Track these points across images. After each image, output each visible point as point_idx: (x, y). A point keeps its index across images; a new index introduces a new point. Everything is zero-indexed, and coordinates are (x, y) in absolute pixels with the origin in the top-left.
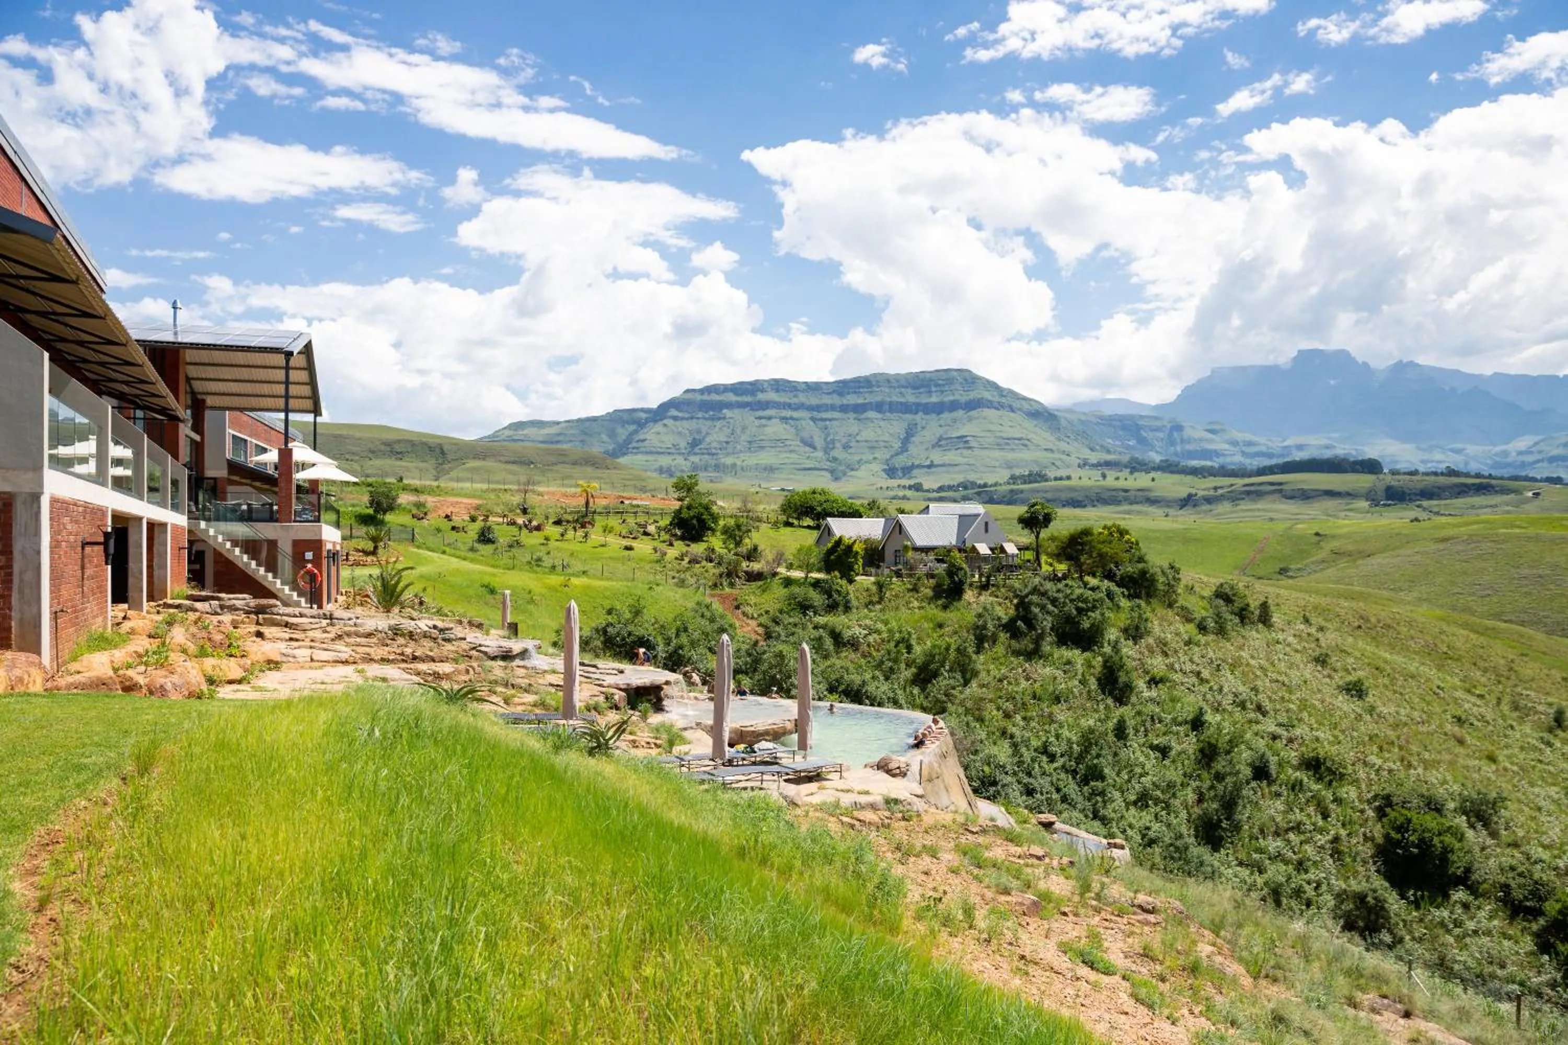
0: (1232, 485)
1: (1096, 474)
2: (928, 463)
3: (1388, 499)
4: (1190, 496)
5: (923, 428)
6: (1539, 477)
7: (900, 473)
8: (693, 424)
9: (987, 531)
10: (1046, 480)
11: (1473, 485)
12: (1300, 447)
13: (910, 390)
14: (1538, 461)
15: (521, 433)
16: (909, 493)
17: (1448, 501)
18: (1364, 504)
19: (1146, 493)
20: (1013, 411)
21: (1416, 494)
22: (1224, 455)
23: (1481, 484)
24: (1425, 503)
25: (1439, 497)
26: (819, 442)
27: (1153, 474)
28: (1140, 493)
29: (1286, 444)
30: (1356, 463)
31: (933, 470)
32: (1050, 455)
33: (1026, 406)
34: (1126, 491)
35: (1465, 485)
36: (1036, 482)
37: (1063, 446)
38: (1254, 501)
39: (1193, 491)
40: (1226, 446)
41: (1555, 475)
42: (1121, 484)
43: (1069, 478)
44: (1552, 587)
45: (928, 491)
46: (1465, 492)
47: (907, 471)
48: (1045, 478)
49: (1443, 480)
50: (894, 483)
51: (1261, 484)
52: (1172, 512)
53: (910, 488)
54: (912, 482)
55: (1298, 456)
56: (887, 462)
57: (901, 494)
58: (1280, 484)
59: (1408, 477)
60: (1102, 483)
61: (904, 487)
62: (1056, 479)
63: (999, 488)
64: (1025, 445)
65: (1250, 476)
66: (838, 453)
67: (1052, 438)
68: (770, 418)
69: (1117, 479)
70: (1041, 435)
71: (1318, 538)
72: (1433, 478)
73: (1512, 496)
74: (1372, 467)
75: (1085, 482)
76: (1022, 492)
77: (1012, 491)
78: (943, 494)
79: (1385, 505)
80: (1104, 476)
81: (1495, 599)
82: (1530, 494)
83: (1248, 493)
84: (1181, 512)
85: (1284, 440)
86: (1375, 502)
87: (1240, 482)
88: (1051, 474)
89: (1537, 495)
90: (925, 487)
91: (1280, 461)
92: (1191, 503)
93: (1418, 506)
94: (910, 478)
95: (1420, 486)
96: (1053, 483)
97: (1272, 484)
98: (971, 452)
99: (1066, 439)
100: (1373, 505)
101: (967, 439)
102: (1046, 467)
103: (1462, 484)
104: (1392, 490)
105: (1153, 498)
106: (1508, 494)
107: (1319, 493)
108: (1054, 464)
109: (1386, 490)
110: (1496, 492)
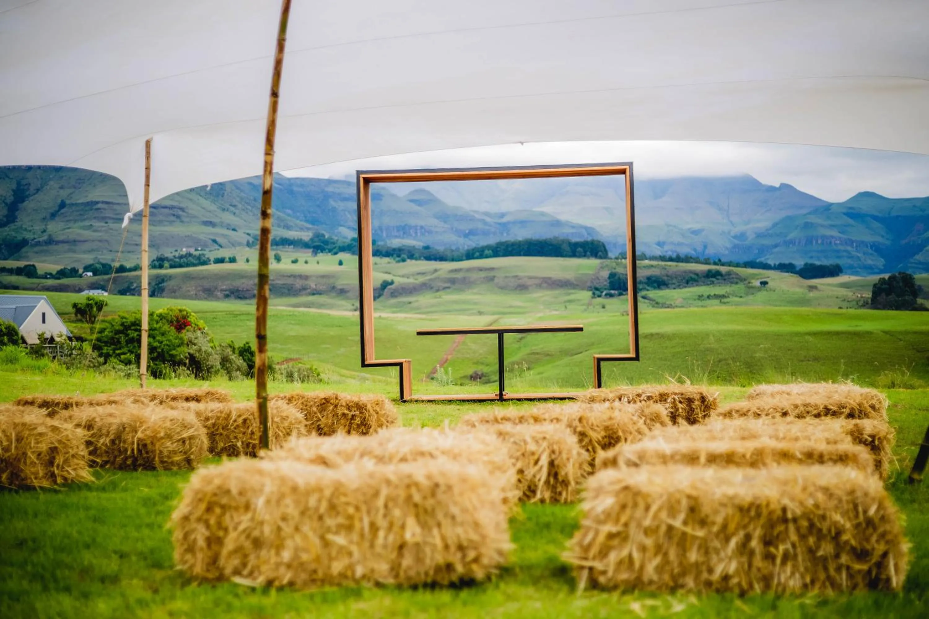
0: (436, 271)
2: (45, 237)
3: (609, 289)
4: (384, 284)
5: (38, 190)
6: (771, 262)
9: (44, 321)
10: (205, 263)
11: (704, 271)
14: (776, 246)
18: (587, 295)
19: (331, 281)
21: (643, 283)
22: (430, 232)
23: (710, 271)
27: (339, 256)
28: (323, 281)
30: (576, 245)
31: (53, 247)
32: (210, 229)
34: (306, 278)
35: (696, 273)
38: (461, 290)
39: (389, 278)
40: (435, 222)
41: (787, 262)
43: (233, 260)
45: (41, 277)
46: (694, 280)
48: (201, 261)
51: (469, 270)
53: (18, 271)
54: (21, 264)
58: (492, 269)
64: (178, 217)
65: (457, 260)
67: (213, 207)
69: (295, 262)
73: (739, 285)
74: (595, 249)
76: (171, 277)
77: (160, 277)
78: (65, 281)
79: (607, 296)
82: (759, 283)
83: (453, 281)
86: (596, 291)
87: (446, 266)
88: (211, 254)
90: (40, 272)
91: (492, 241)
92: (386, 293)
93: (644, 297)
94: (18, 258)
95: (647, 273)
96: (212, 267)
97: (481, 269)
98: (104, 224)
99: (232, 209)
100: (594, 296)
101: (100, 206)
102: (205, 246)
103: (691, 272)
104: (616, 278)
105: (340, 287)
106: (737, 283)
107: (537, 281)
108: (214, 241)
109: (609, 278)
110: (725, 280)
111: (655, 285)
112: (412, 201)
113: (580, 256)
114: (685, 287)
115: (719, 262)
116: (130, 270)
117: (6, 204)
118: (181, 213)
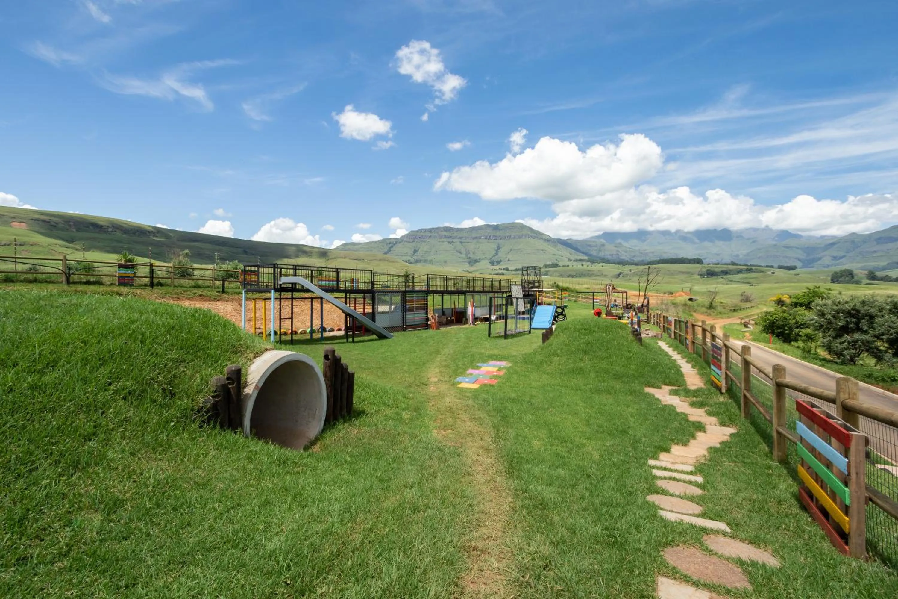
0: (637, 269)
2: (507, 260)
4: (620, 274)
7: (495, 264)
8: (414, 244)
11: (744, 269)
12: (653, 253)
13: (498, 231)
15: (347, 247)
17: (734, 276)
18: (697, 277)
20: (539, 239)
24: (725, 277)
25: (730, 274)
26: (464, 252)
29: (646, 251)
31: (509, 262)
33: (544, 237)
35: (741, 269)
37: (560, 253)
40: (623, 253)
42: (589, 268)
43: (568, 266)
46: (741, 272)
47: (499, 262)
48: (558, 266)
49: (731, 267)
50: (494, 267)
53: (504, 269)
56: (491, 259)
59: (715, 265)
62: (564, 266)
64: (546, 252)
65: (644, 265)
66: (471, 255)
68: (443, 242)
70: (551, 249)
72: (726, 266)
73: (762, 273)
74: (698, 261)
77: (546, 271)
80: (582, 265)
87: (640, 267)
88: (561, 264)
89: (772, 273)
93: (722, 278)
94: (502, 265)
95: (721, 269)
96: (562, 268)
100: (701, 277)
104: (710, 271)
107: (677, 272)
109: (707, 271)
111: (724, 273)
113: (692, 263)
114: (737, 274)
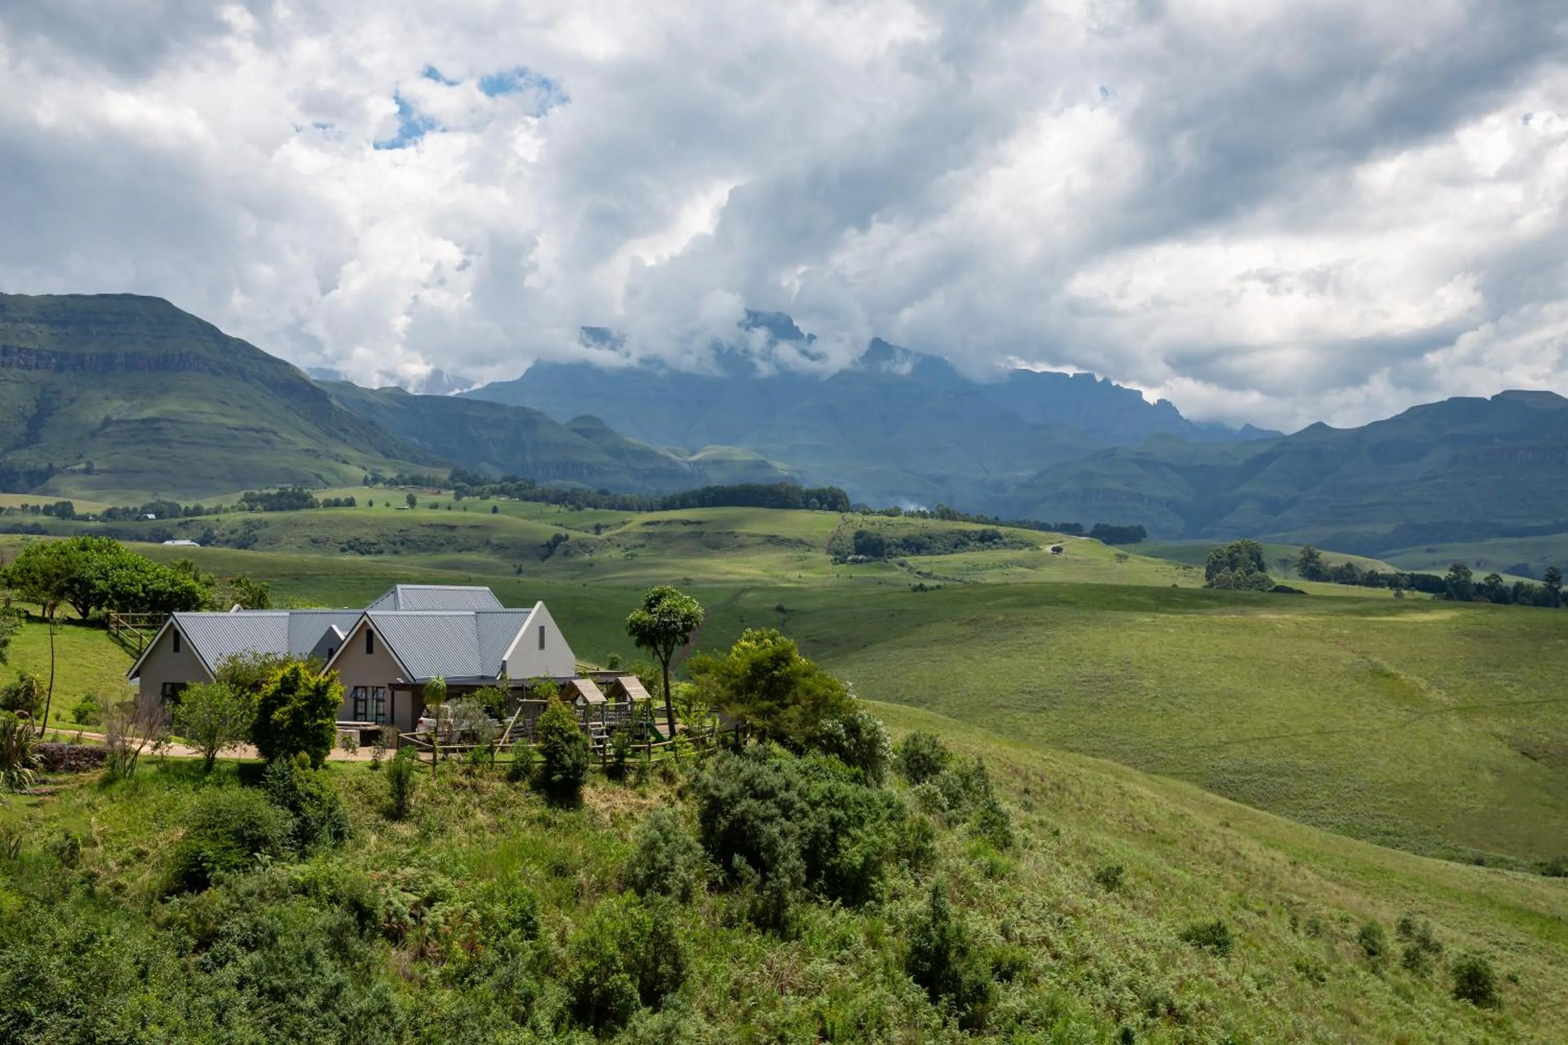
0: (624, 523)
1: (399, 497)
2: (83, 466)
3: (858, 553)
4: (558, 539)
5: (72, 400)
6: (1052, 523)
7: (22, 482)
9: (542, 646)
10: (311, 506)
11: (976, 532)
12: (717, 463)
13: (44, 328)
14: (1047, 499)
16: (42, 519)
17: (942, 558)
18: (826, 559)
19: (484, 533)
20: (245, 379)
21: (897, 546)
23: (984, 531)
24: (911, 559)
25: (930, 551)
27: (493, 501)
28: (473, 533)
29: (695, 458)
30: (809, 495)
32: (311, 461)
34: (452, 528)
35: (966, 534)
36: (291, 507)
37: (336, 446)
38: (661, 550)
39: (562, 532)
40: (606, 458)
42: (441, 515)
43: (351, 503)
44: (1125, 695)
45: (85, 518)
46: (964, 544)
48: (304, 502)
49: (933, 525)
51: (669, 522)
52: (527, 565)
53: (47, 510)
54: (51, 501)
55: (717, 479)
57: (29, 520)
58: (699, 524)
59: (886, 518)
60: (410, 513)
61: (35, 510)
62: (328, 504)
63: (222, 517)
64: (268, 442)
65: (651, 509)
67: (316, 432)
69: (434, 506)
70: (296, 425)
71: (782, 616)
72: (919, 521)
73: (1026, 551)
74: (834, 499)
75: (379, 511)
76: (266, 524)
77: (247, 523)
79: (855, 561)
80: (412, 502)
81: (1053, 715)
82: (1048, 549)
83: (650, 537)
84: (542, 566)
85: (694, 453)
86: (839, 555)
87: (635, 518)
88: (319, 495)
89: (1057, 550)
90: (78, 512)
91: (696, 486)
92: (559, 550)
93: (902, 564)
94: (45, 493)
95: (903, 532)
96: (323, 513)
97: (686, 523)
98: (166, 449)
99: (342, 434)
100: (835, 562)
101: (160, 424)
102: (307, 482)
103: (960, 531)
104: (865, 538)
105: (495, 542)
106: (1021, 549)
107: (758, 540)
108: (319, 476)
109: (855, 538)
110: (1005, 544)
111: (913, 548)
112: (575, 430)
113: (814, 508)
114: (952, 552)
115: (997, 521)
116: (208, 513)
117: (26, 418)
118: (271, 436)
